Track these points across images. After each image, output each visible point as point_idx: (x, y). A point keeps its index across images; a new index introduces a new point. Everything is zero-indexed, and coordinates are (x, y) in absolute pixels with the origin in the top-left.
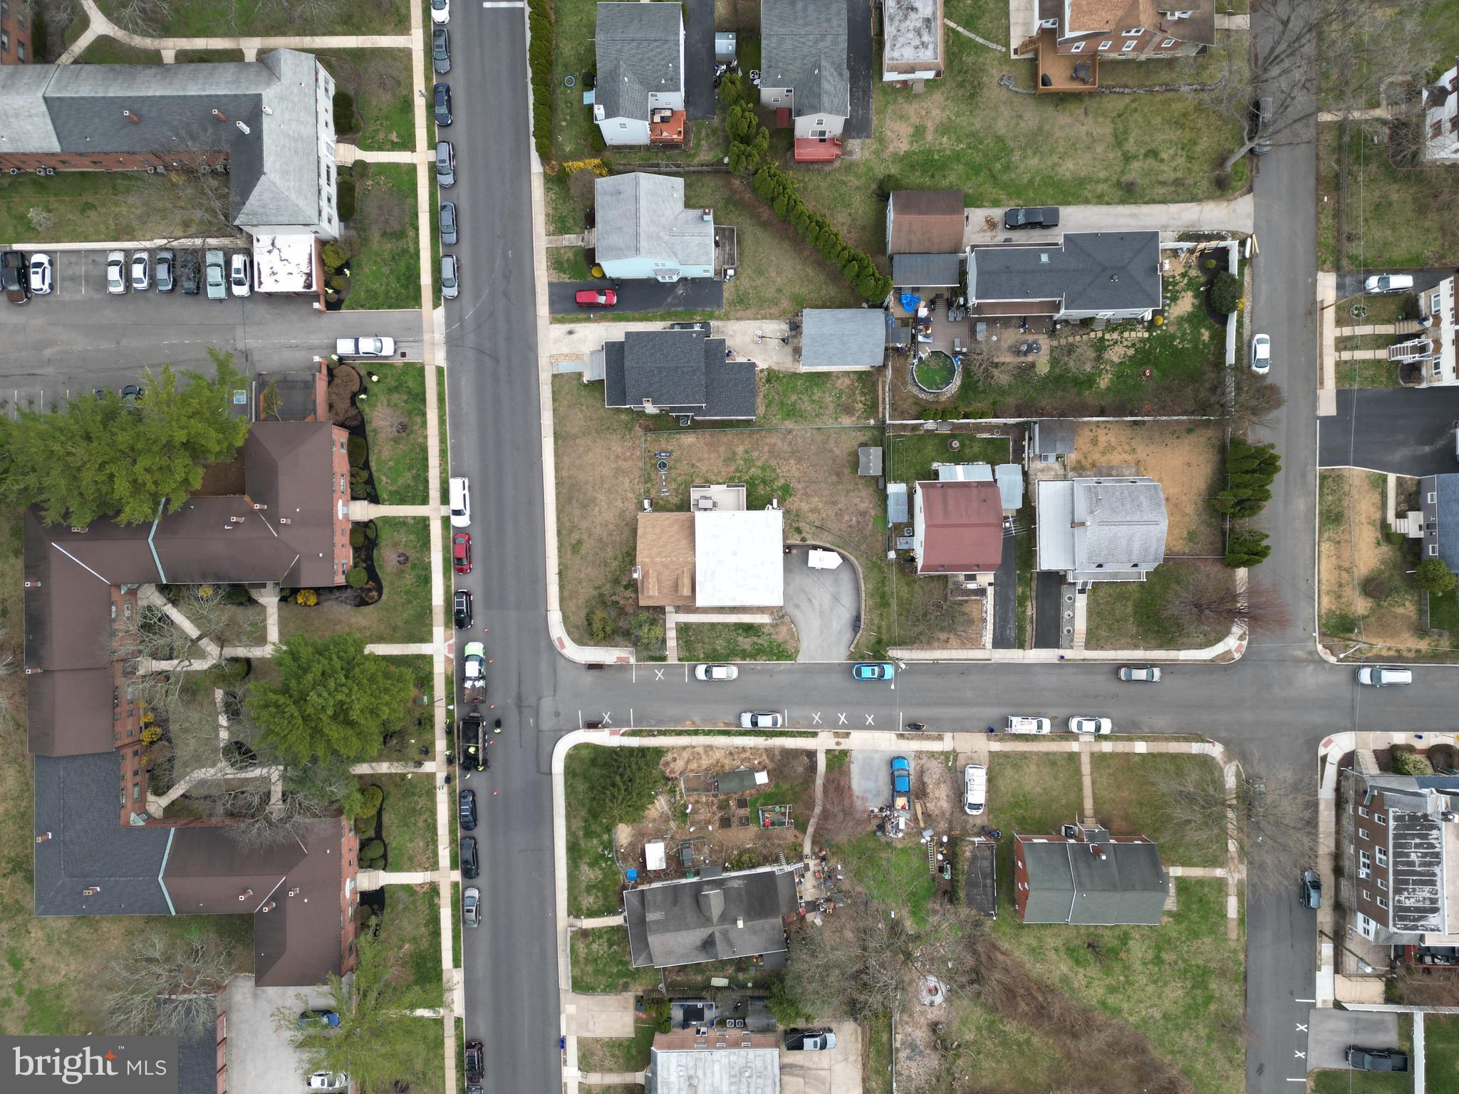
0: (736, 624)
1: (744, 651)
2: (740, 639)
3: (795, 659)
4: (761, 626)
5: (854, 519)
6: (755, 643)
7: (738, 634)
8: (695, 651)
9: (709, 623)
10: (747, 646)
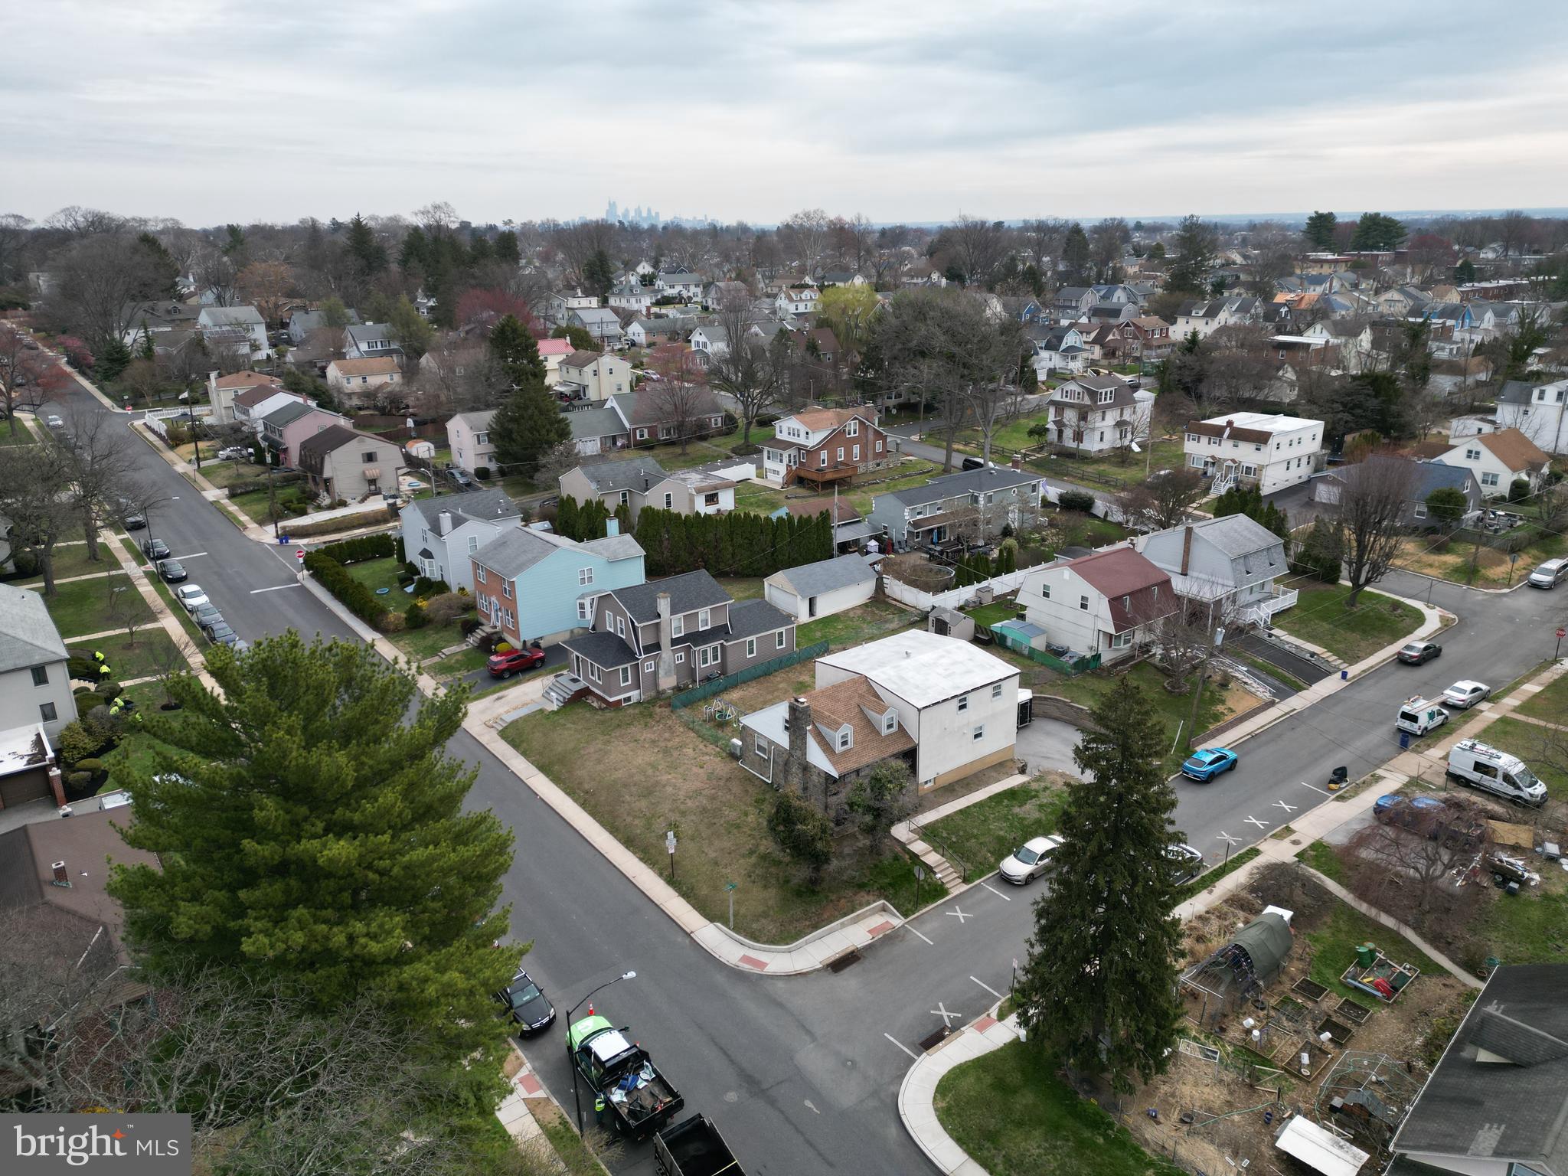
0: (990, 798)
1: (1038, 822)
4: (1023, 786)
6: (1041, 806)
7: (1007, 806)
8: (975, 854)
9: (955, 813)
10: (1036, 815)
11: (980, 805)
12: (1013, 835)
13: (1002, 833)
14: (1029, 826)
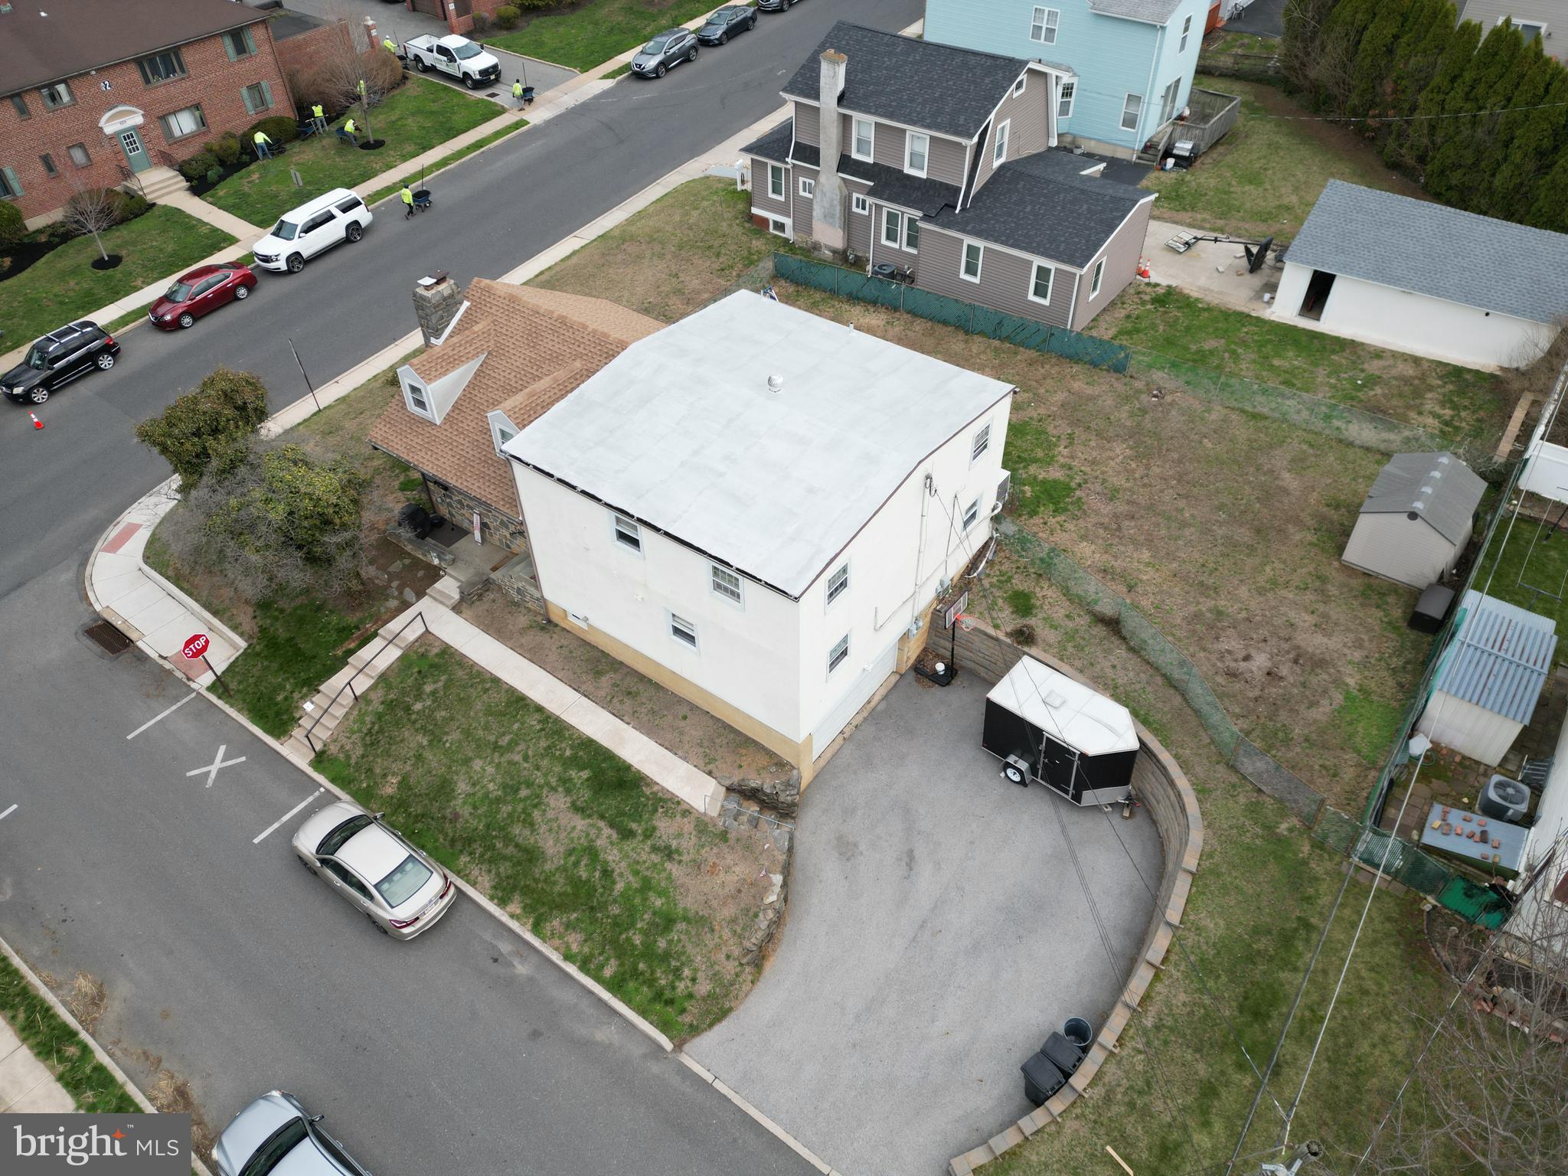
0: (589, 745)
1: (531, 855)
2: (558, 803)
3: (682, 1036)
4: (666, 803)
5: (1261, 661)
6: (592, 852)
7: (565, 781)
8: (387, 753)
9: (512, 691)
10: (552, 847)
11: (555, 727)
12: (466, 811)
13: (462, 787)
14: (508, 840)
